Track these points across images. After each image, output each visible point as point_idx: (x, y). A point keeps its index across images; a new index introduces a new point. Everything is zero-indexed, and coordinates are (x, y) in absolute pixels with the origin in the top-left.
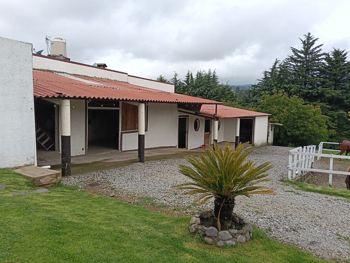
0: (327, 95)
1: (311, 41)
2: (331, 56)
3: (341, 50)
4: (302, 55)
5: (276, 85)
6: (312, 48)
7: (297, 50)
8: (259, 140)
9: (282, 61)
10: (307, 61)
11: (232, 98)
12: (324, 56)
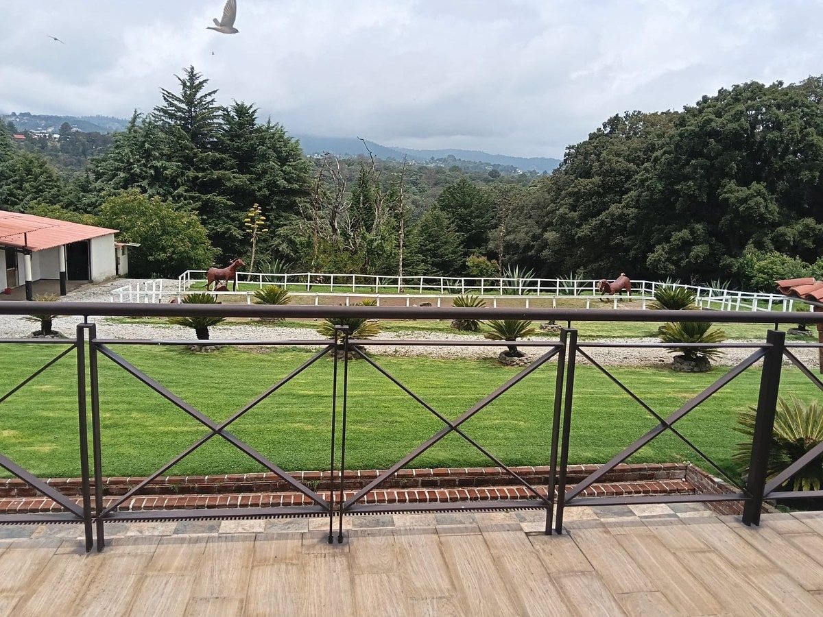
0: (228, 184)
1: (197, 82)
2: (232, 114)
3: (247, 104)
4: (184, 106)
5: (139, 161)
6: (198, 96)
7: (172, 95)
8: (101, 273)
9: (146, 114)
10: (192, 117)
11: (50, 181)
12: (220, 113)
